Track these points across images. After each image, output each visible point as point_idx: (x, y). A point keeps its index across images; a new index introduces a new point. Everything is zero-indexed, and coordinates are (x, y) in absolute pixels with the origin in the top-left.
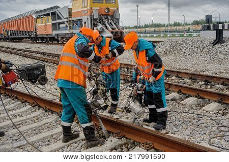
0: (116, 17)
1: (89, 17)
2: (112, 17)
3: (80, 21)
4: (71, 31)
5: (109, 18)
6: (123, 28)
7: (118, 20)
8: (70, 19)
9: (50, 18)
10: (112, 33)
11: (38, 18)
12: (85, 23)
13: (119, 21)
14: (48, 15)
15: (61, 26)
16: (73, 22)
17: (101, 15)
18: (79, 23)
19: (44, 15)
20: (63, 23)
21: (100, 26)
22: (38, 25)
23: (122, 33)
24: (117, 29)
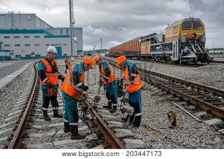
0: (202, 41)
1: (177, 41)
2: (198, 41)
3: (171, 44)
4: (164, 52)
5: (196, 42)
6: (208, 50)
7: (204, 43)
8: (164, 43)
9: (150, 42)
10: (197, 54)
11: (142, 42)
12: (174, 46)
13: (204, 45)
14: (148, 40)
15: (157, 48)
16: (166, 45)
17: (188, 39)
18: (170, 46)
19: (146, 40)
20: (158, 46)
21: (186, 49)
22: (141, 47)
23: (205, 54)
24: (202, 51)
